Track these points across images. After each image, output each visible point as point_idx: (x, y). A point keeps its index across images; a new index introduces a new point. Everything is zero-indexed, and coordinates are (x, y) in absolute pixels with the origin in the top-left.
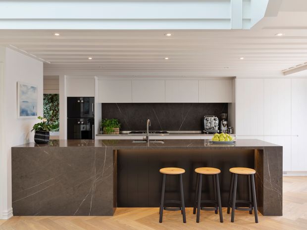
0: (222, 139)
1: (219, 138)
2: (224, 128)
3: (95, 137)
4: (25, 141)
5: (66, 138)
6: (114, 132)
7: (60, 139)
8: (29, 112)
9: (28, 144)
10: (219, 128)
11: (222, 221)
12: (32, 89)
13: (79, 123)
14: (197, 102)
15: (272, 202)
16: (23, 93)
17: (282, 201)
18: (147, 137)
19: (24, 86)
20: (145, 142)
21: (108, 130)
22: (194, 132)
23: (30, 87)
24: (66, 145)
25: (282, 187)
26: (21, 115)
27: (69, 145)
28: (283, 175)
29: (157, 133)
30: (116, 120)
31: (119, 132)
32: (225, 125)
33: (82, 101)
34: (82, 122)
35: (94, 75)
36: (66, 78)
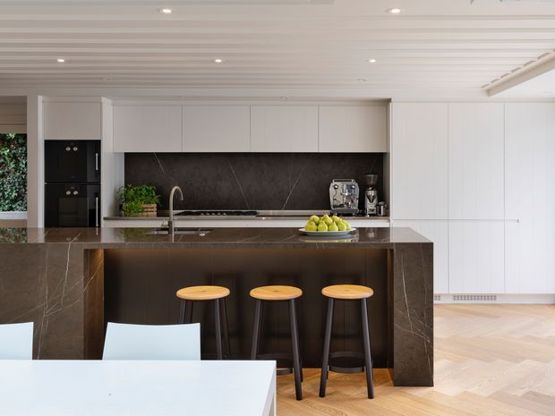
0: (324, 228)
1: (317, 225)
2: (370, 206)
3: (103, 222)
5: (41, 224)
6: (143, 211)
7: (28, 226)
10: (362, 205)
11: (299, 397)
13: (68, 193)
14: (316, 151)
15: (412, 358)
17: (433, 355)
18: (170, 223)
20: (166, 232)
21: (130, 209)
24: (41, 238)
25: (432, 327)
27: (47, 238)
28: (435, 302)
30: (151, 188)
31: (155, 213)
32: (372, 198)
33: (75, 149)
34: (76, 193)
35: (101, 96)
36: (43, 102)
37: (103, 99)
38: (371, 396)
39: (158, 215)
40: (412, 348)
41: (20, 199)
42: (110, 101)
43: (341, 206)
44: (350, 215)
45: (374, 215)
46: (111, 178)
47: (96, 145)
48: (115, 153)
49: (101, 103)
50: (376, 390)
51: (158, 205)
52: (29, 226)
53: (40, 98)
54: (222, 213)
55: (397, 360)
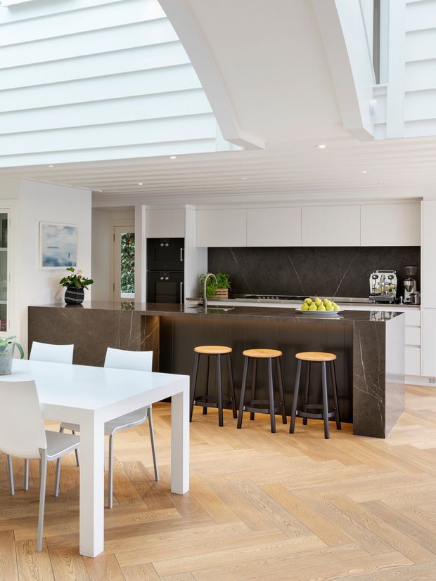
2: (407, 295)
3: (186, 301)
4: (54, 300)
5: (144, 300)
6: (216, 294)
8: (60, 261)
9: (61, 304)
11: (273, 431)
12: (66, 230)
13: (162, 279)
15: (367, 414)
16: (49, 236)
17: (384, 413)
19: (50, 226)
22: (351, 299)
23: (62, 228)
25: (384, 390)
26: (44, 265)
29: (280, 298)
30: (224, 276)
31: (227, 296)
32: (408, 288)
33: (167, 245)
34: (167, 278)
35: (184, 204)
36: (146, 210)
37: (187, 206)
38: (326, 437)
39: (229, 298)
40: (368, 406)
41: (128, 283)
42: (194, 207)
43: (379, 294)
44: (387, 302)
45: (408, 303)
46: (194, 267)
47: (180, 242)
48: (198, 248)
49: (185, 209)
50: (331, 434)
51: (229, 289)
52: (135, 301)
53: (144, 207)
54: (275, 298)
55: (356, 414)
